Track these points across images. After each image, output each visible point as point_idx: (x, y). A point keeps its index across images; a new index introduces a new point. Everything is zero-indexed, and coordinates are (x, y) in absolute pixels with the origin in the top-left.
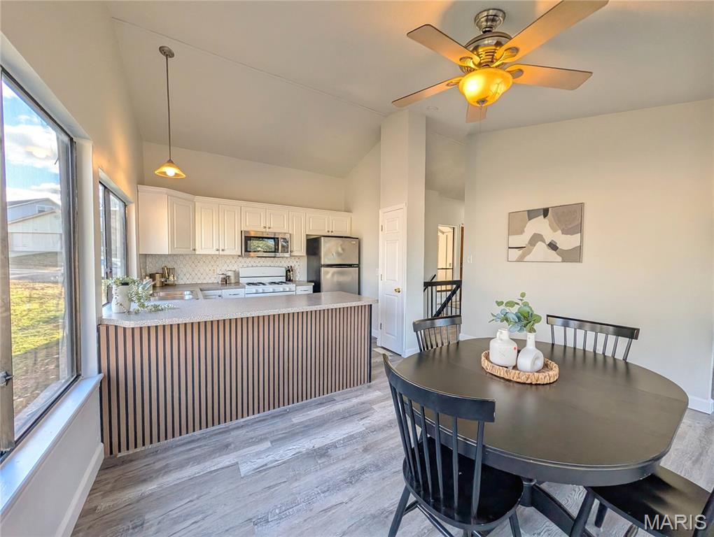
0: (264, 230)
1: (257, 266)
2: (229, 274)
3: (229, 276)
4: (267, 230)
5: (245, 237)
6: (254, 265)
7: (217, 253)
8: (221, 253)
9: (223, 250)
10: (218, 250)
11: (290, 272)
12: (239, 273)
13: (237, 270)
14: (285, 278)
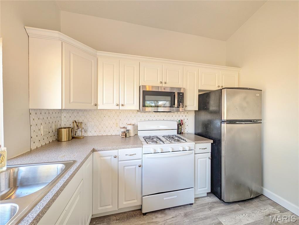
0: (160, 85)
1: (152, 120)
2: (130, 128)
3: (128, 130)
4: (164, 85)
5: (144, 91)
6: (151, 119)
7: (117, 108)
8: (121, 108)
9: (122, 105)
10: (118, 105)
11: (181, 125)
12: (137, 127)
13: (136, 123)
14: (176, 131)
